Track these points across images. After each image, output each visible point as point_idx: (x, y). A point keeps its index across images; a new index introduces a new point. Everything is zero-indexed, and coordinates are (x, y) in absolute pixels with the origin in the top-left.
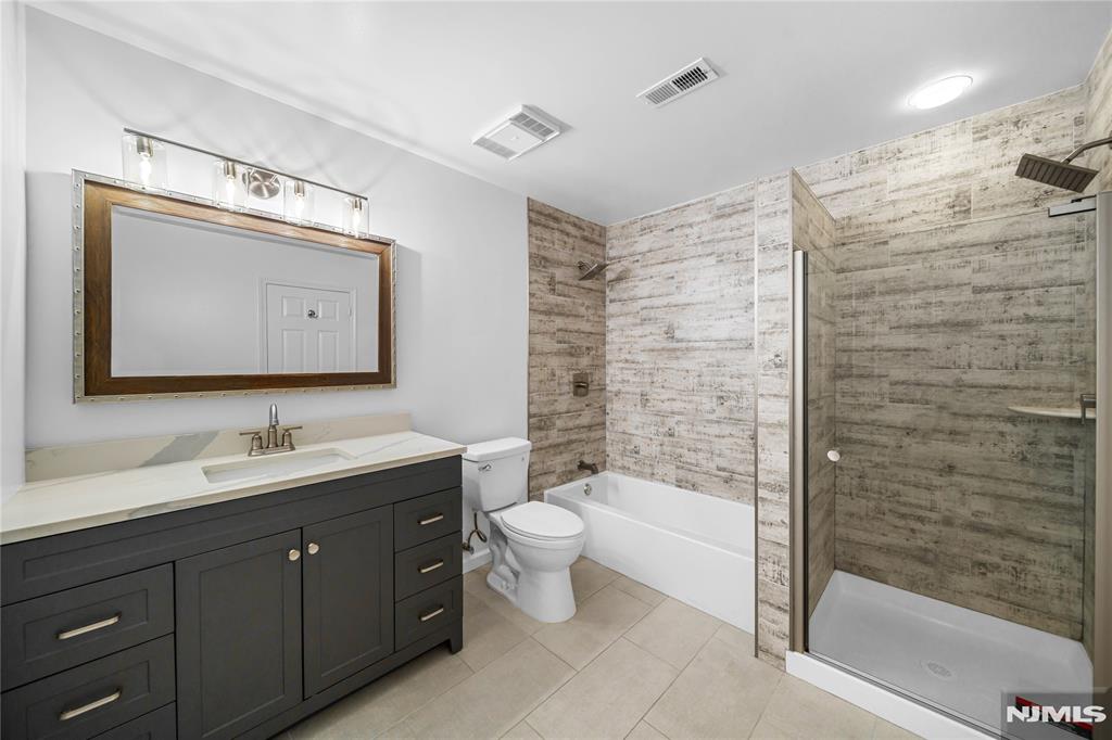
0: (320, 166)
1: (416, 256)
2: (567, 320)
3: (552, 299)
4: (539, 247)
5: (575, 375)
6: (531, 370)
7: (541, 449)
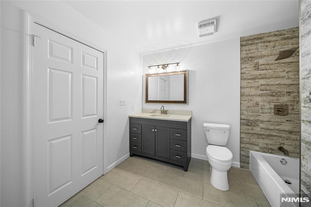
0: (173, 59)
1: (194, 72)
2: (268, 80)
3: (257, 73)
4: (247, 54)
5: (275, 105)
6: (242, 102)
7: (248, 133)
